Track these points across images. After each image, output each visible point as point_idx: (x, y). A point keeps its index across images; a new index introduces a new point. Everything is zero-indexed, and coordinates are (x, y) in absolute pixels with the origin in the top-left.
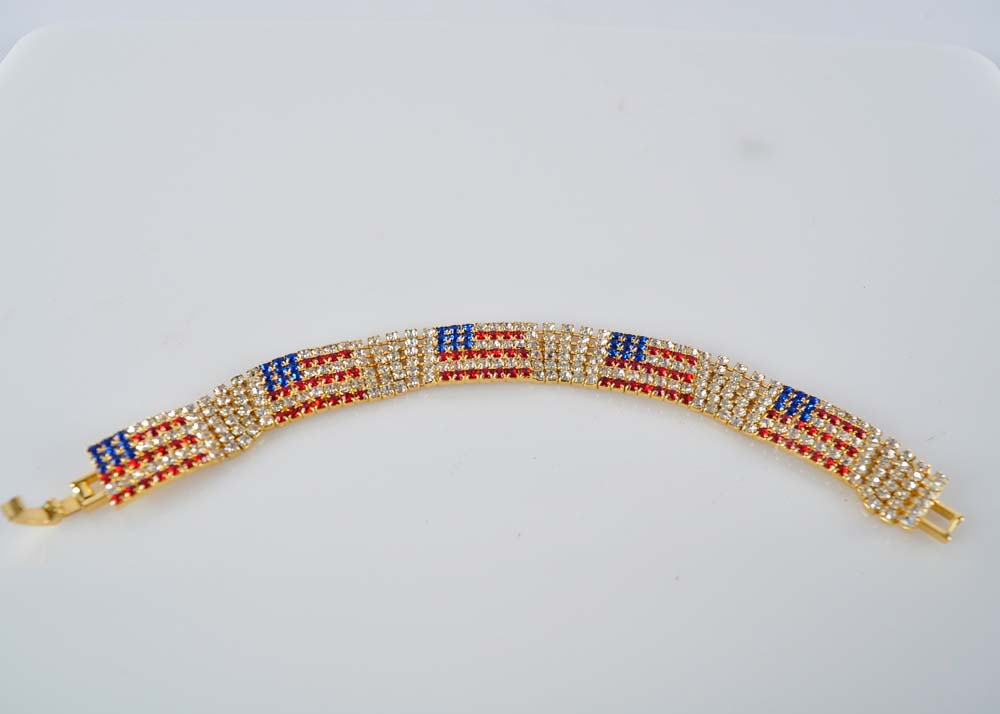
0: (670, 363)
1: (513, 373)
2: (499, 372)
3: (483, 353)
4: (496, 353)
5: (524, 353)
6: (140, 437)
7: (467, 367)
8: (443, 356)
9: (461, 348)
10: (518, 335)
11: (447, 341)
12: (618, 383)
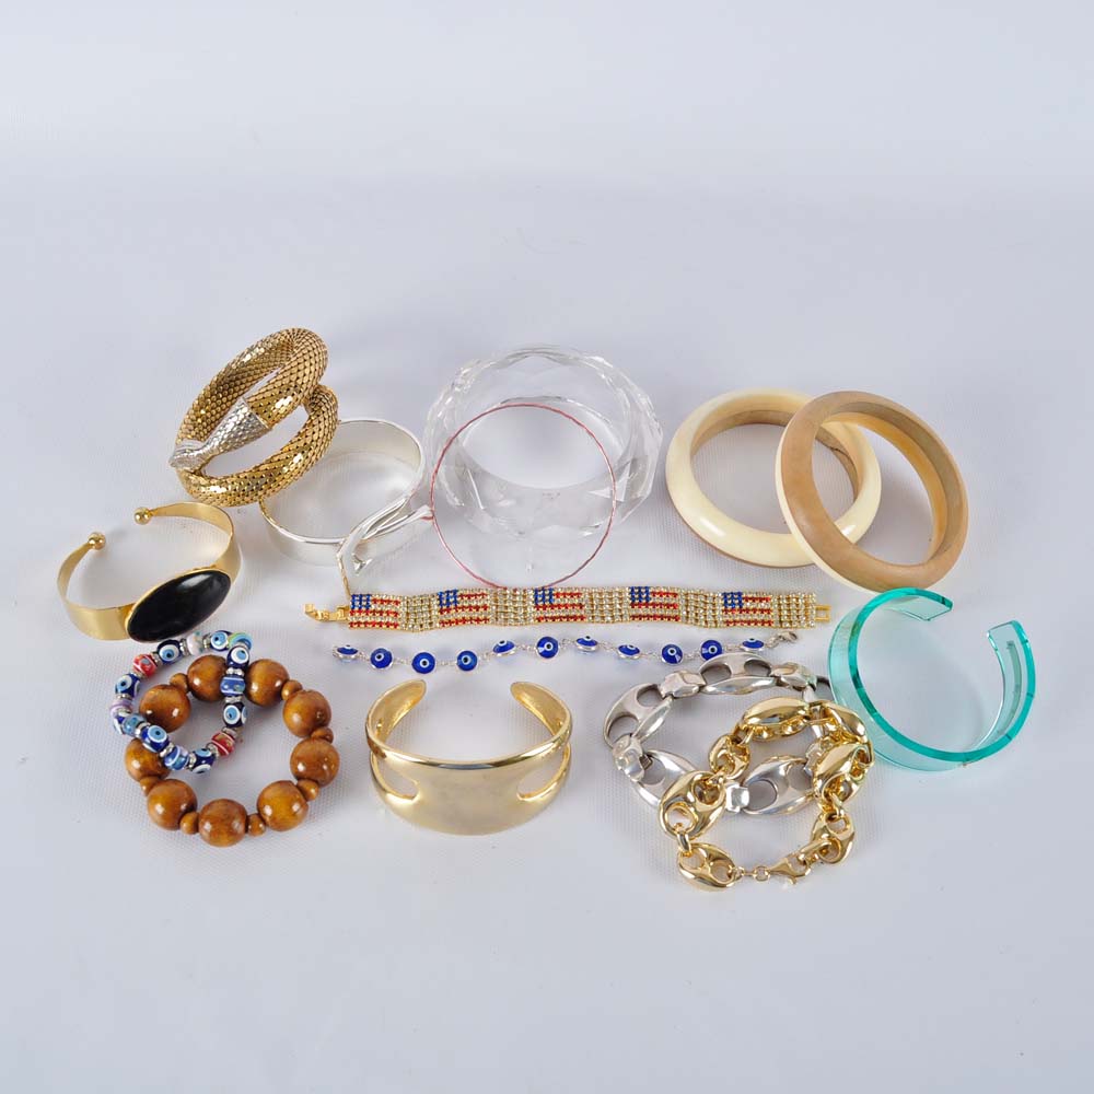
0: (664, 600)
1: (575, 618)
2: (568, 617)
3: (559, 606)
4: (566, 606)
5: (581, 606)
6: (375, 601)
7: (550, 615)
8: (537, 607)
9: (547, 603)
10: (578, 594)
11: (540, 598)
12: (640, 617)
